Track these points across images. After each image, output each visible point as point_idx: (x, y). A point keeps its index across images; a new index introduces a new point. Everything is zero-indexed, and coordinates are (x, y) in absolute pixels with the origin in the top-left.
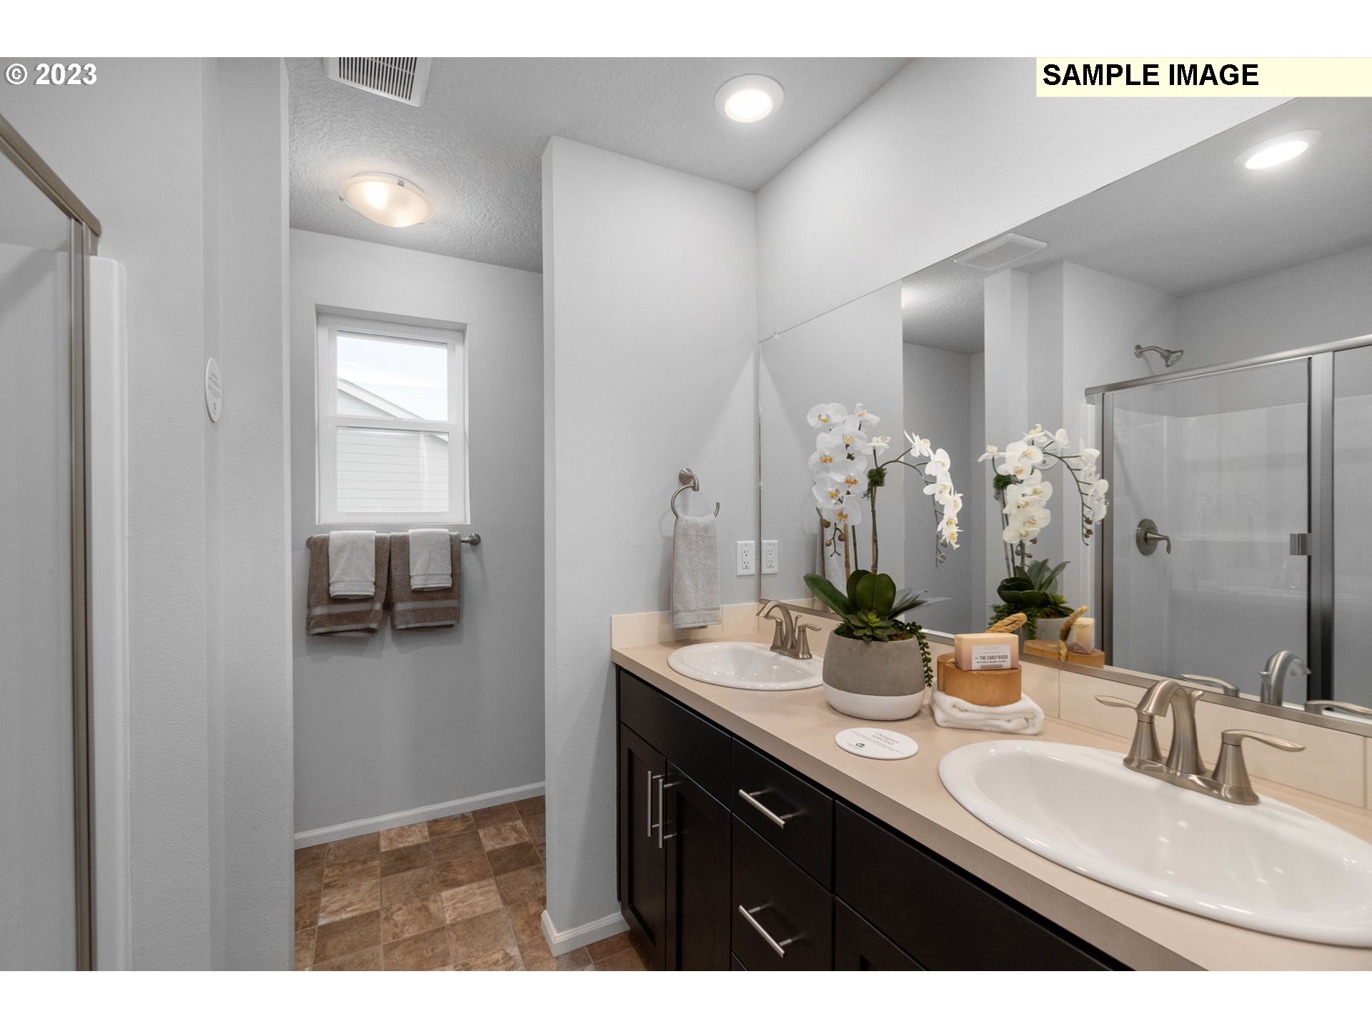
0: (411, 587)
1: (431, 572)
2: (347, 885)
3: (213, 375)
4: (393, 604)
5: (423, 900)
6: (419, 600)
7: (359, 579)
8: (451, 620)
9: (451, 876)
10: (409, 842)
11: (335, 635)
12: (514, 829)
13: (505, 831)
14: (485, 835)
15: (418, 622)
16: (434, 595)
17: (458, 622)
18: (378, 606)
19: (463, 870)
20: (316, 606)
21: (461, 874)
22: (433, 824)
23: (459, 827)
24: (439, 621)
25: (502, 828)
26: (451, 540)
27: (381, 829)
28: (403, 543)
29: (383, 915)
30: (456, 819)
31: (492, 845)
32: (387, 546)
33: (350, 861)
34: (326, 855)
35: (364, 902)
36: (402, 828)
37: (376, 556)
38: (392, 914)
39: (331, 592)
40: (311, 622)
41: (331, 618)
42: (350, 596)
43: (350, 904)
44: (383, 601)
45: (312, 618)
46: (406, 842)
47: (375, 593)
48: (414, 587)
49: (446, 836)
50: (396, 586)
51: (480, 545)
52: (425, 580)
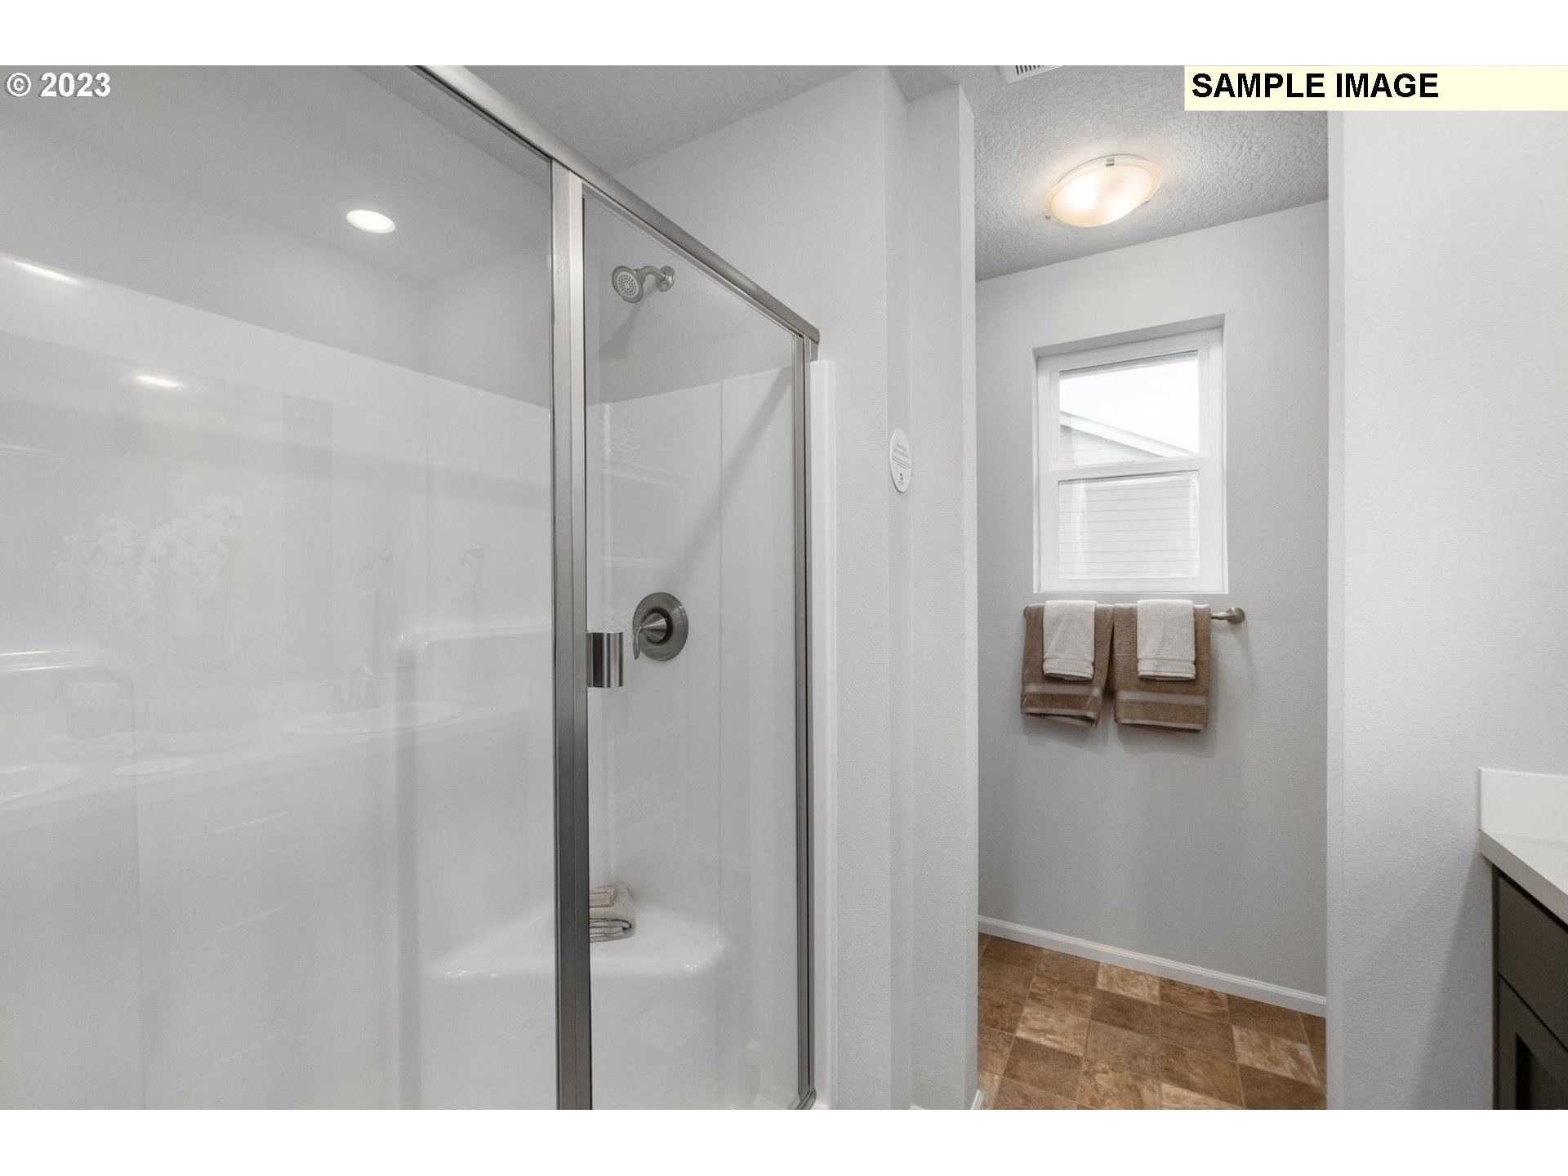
0: (1138, 673)
1: (1165, 657)
2: (1052, 1007)
3: (899, 446)
4: (1116, 691)
5: (1136, 1078)
6: (1150, 690)
7: (1074, 657)
8: (1194, 722)
9: (1180, 1068)
10: (1132, 993)
11: (1048, 718)
12: (1294, 1053)
13: (1276, 1048)
14: (1242, 1039)
15: (1147, 719)
16: (1170, 686)
17: (1205, 728)
18: (1097, 692)
19: (1199, 1071)
20: (1029, 683)
21: (1195, 1074)
22: (1167, 984)
23: (1204, 1007)
24: (1176, 721)
25: (1272, 1041)
26: (1195, 615)
27: (1103, 960)
28: (1129, 618)
29: (1084, 1067)
30: (1201, 994)
31: (1251, 1060)
32: (1108, 620)
33: (1061, 981)
34: (1038, 960)
35: (1067, 1038)
36: (1127, 971)
37: (1095, 631)
38: (1096, 1072)
39: (1044, 669)
40: (1027, 700)
41: (1044, 698)
42: (1064, 675)
43: (1051, 1031)
44: (1103, 686)
45: (1025, 696)
46: (1129, 991)
47: (1093, 676)
48: (1141, 673)
49: (1182, 1009)
50: (1120, 670)
51: (1243, 624)
52: (1157, 667)
